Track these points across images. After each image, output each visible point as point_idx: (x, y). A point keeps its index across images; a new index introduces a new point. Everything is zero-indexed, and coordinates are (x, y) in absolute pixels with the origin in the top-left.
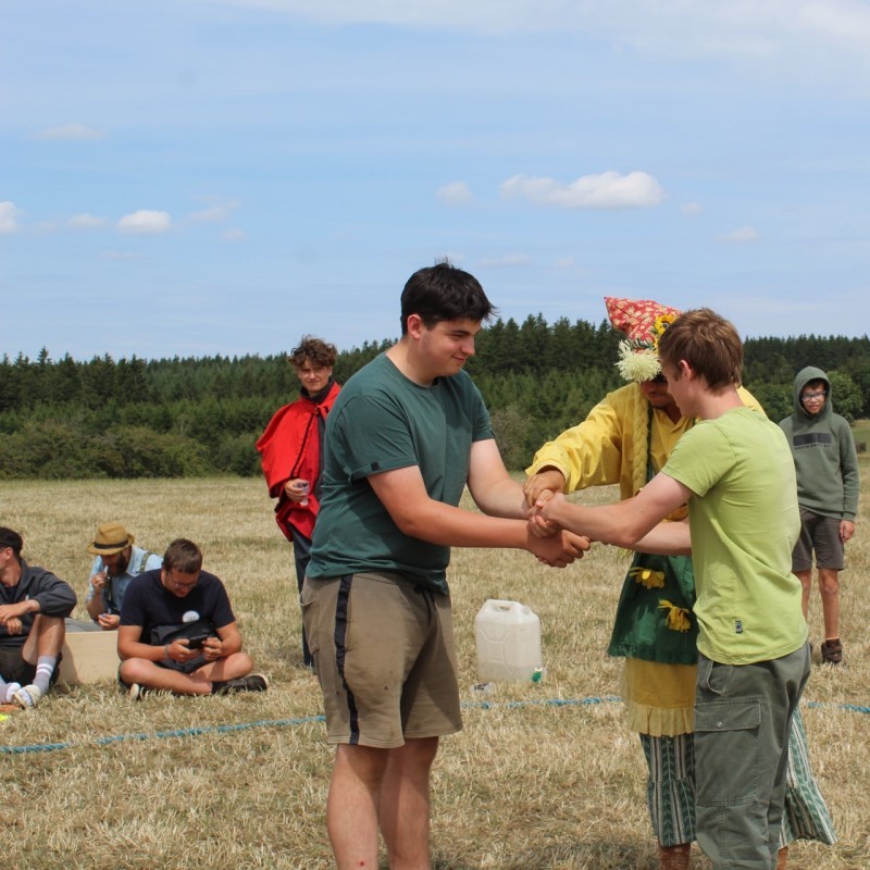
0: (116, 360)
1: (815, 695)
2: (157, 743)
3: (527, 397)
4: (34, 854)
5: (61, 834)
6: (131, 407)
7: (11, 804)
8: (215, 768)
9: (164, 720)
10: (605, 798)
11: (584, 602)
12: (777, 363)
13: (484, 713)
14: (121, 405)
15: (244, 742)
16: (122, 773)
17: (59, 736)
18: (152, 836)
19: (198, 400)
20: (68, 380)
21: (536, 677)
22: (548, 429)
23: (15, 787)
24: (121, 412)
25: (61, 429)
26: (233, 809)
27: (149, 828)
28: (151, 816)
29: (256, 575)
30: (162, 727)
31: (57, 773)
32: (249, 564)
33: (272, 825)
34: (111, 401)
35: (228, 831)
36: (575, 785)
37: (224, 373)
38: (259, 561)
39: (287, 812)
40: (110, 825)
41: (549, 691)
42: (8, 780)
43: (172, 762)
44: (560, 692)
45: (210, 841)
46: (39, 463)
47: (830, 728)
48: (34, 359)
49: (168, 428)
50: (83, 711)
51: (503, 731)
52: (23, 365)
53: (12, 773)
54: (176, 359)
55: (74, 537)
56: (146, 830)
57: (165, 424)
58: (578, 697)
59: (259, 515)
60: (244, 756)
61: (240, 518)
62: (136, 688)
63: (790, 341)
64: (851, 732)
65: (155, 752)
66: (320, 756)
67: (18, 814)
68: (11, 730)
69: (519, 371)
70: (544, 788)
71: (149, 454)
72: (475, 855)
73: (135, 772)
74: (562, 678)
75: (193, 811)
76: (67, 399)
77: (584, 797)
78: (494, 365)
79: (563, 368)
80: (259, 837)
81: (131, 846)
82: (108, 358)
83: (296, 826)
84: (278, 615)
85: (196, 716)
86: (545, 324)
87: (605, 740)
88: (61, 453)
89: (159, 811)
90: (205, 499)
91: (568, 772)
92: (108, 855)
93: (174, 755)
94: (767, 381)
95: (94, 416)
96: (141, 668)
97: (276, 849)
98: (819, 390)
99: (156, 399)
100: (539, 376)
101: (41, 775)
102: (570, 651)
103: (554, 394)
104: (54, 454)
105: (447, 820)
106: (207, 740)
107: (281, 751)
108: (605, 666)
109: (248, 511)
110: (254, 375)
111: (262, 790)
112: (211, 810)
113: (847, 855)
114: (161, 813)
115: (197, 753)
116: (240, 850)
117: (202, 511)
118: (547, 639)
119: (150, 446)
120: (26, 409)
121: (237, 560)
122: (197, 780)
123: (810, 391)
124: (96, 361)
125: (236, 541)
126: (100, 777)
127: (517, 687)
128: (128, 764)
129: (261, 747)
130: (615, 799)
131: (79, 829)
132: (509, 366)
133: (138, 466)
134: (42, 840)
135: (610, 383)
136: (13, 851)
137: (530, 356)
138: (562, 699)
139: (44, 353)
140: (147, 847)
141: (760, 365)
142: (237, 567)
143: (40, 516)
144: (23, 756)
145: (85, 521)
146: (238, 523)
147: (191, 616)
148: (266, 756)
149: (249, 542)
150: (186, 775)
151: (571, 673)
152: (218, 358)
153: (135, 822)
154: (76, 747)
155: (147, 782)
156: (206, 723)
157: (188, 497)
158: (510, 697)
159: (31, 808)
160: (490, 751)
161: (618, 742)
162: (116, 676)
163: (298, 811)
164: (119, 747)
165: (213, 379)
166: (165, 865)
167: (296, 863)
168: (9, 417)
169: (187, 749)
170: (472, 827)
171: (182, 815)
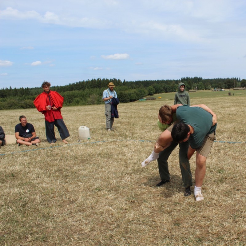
1: (135, 139)
2: (21, 153)
3: (97, 92)
6: (27, 96)
8: (31, 156)
10: (97, 157)
12: (140, 85)
13: (79, 145)
14: (26, 96)
15: (37, 152)
16: (14, 158)
17: (4, 153)
20: (16, 92)
21: (89, 138)
24: (26, 97)
25: (14, 101)
26: (33, 163)
28: (18, 165)
30: (23, 150)
31: (3, 159)
33: (39, 165)
34: (24, 95)
35: (31, 166)
36: (92, 156)
39: (42, 163)
40: (11, 167)
41: (91, 141)
45: (28, 168)
46: (10, 107)
50: (9, 148)
51: (82, 148)
52: (7, 89)
54: (35, 88)
56: (17, 167)
60: (36, 154)
62: (18, 144)
64: (140, 145)
69: (96, 88)
70: (87, 156)
71: (30, 104)
72: (73, 168)
73: (16, 158)
76: (15, 95)
78: (92, 87)
79: (104, 87)
80: (37, 167)
81: (14, 170)
82: (23, 88)
83: (43, 165)
85: (29, 148)
86: (101, 79)
87: (98, 148)
88: (14, 105)
91: (91, 154)
93: (24, 155)
94: (139, 88)
95: (21, 98)
96: (20, 141)
99: (32, 95)
102: (96, 134)
106: (30, 152)
107: (43, 153)
108: (101, 136)
111: (39, 159)
112: (29, 163)
114: (20, 164)
115: (28, 154)
116: (33, 169)
119: (30, 103)
120: (8, 97)
121: (41, 122)
123: (182, 87)
126: (10, 159)
127: (86, 140)
128: (16, 157)
131: (5, 168)
133: (28, 106)
137: (98, 85)
139: (11, 87)
140: (17, 170)
141: (138, 85)
142: (41, 123)
148: (40, 154)
150: (26, 158)
151: (95, 137)
153: (15, 166)
154: (6, 155)
155: (18, 159)
156: (31, 149)
160: (79, 151)
161: (101, 148)
163: (44, 162)
164: (14, 154)
166: (18, 173)
167: (42, 171)
168: (5, 99)
169: (26, 154)
170: (73, 163)
171: (24, 164)
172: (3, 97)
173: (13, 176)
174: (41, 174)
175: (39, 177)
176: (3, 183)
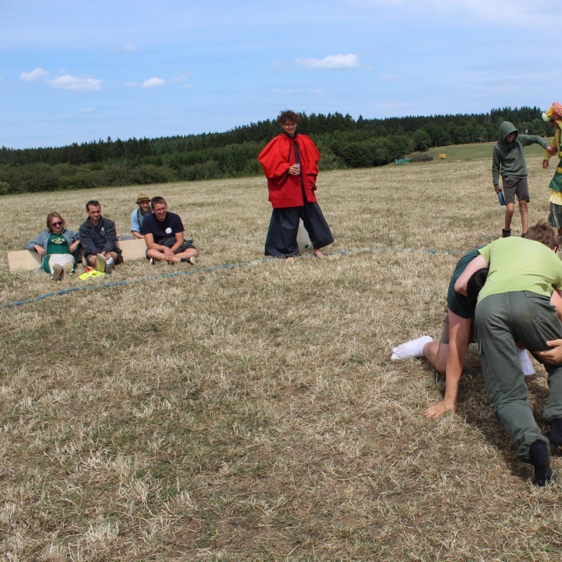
0: (138, 139)
1: (413, 247)
2: (162, 279)
4: (118, 321)
5: (127, 313)
6: (146, 158)
7: (108, 304)
8: (184, 287)
9: (164, 271)
10: (334, 289)
12: (397, 127)
14: (141, 157)
15: (195, 277)
16: (149, 291)
17: (124, 279)
18: (161, 312)
19: (171, 153)
20: (120, 148)
21: (307, 247)
23: (109, 298)
24: (142, 160)
25: (118, 168)
26: (192, 301)
27: (161, 310)
28: (161, 305)
29: (197, 216)
30: (163, 274)
31: (124, 292)
32: (194, 212)
33: (207, 306)
34: (138, 156)
35: (191, 309)
36: (323, 284)
37: (181, 142)
38: (198, 211)
39: (213, 301)
40: (146, 309)
42: (106, 296)
43: (168, 286)
45: (184, 312)
46: (111, 181)
47: (419, 258)
48: (105, 141)
49: (161, 165)
50: (133, 269)
51: (295, 267)
52: (101, 143)
53: (107, 293)
54: (162, 138)
55: (125, 207)
56: (159, 310)
57: (159, 163)
59: (197, 194)
60: (195, 282)
61: (190, 196)
62: (151, 260)
63: (403, 119)
64: (428, 260)
65: (161, 283)
66: (225, 280)
67: (111, 307)
68: (106, 278)
70: (311, 286)
71: (153, 175)
72: (285, 312)
73: (154, 290)
75: (177, 302)
76: (120, 156)
77: (326, 288)
79: (314, 133)
80: (203, 310)
81: (154, 317)
82: (134, 138)
83: (216, 305)
86: (306, 116)
87: (333, 267)
88: (119, 177)
89: (164, 303)
90: (176, 190)
91: (320, 280)
92: (145, 320)
93: (169, 283)
94: (394, 134)
95: (131, 162)
96: (155, 253)
97: (209, 314)
99: (155, 154)
101: (118, 293)
104: (116, 178)
106: (181, 277)
107: (209, 279)
110: (193, 142)
111: (203, 293)
112: (184, 302)
113: (426, 303)
114: (165, 304)
115: (177, 282)
116: (196, 315)
117: (175, 194)
119: (154, 172)
120: (104, 161)
121: (189, 211)
122: (178, 291)
124: (130, 140)
125: (189, 205)
126: (141, 292)
128: (151, 287)
129: (202, 278)
130: (338, 289)
131: (134, 312)
133: (149, 180)
134: (120, 316)
136: (110, 321)
139: (109, 138)
140: (160, 317)
141: (391, 128)
142: (190, 214)
143: (112, 200)
144: (111, 287)
145: (130, 201)
146: (189, 197)
147: (169, 230)
148: (204, 281)
149: (194, 204)
150: (174, 290)
152: (178, 136)
153: (155, 307)
154: (131, 283)
155: (159, 293)
157: (169, 189)
159: (115, 305)
160: (289, 274)
161: (339, 268)
162: (145, 256)
163: (217, 300)
164: (147, 282)
165: (177, 144)
166: (168, 322)
167: (217, 319)
168: (98, 164)
169: (173, 281)
170: (284, 302)
171: (173, 304)
172: (94, 161)
173: (155, 331)
174: (217, 326)
175: (214, 331)
176: (136, 345)
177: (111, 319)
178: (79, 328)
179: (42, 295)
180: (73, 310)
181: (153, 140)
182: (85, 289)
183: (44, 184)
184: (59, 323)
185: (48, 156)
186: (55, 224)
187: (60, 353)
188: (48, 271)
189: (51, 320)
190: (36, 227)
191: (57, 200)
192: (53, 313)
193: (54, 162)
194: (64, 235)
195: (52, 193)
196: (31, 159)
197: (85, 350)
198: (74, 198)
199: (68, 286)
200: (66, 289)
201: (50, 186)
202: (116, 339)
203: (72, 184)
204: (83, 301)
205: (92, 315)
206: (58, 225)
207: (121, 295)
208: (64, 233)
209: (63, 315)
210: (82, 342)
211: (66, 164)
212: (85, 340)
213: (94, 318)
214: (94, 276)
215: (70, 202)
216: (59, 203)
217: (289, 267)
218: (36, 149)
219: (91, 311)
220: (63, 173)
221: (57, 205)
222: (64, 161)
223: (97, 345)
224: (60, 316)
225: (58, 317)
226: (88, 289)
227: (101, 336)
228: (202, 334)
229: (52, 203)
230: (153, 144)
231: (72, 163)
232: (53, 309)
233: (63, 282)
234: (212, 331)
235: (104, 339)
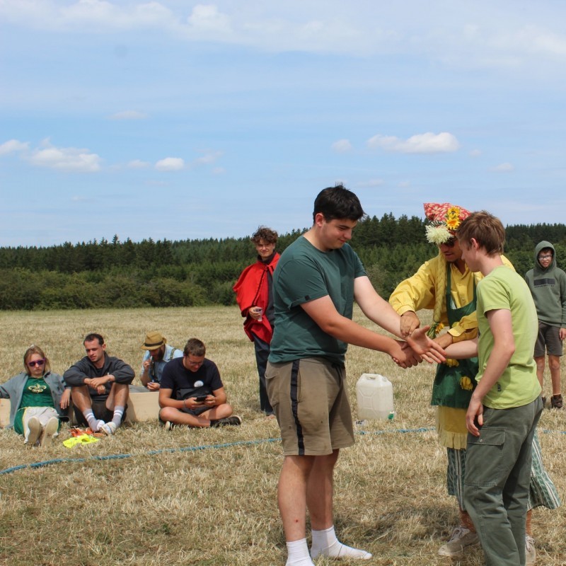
0: (155, 241)
1: (548, 426)
2: (181, 454)
3: (384, 260)
4: (114, 515)
5: (128, 504)
6: (164, 267)
7: (101, 487)
8: (213, 468)
9: (184, 441)
10: (430, 484)
11: (417, 375)
12: (524, 240)
13: (362, 437)
14: (158, 266)
15: (229, 453)
16: (161, 471)
17: (127, 450)
18: (178, 506)
19: (201, 263)
20: (129, 253)
21: (391, 417)
22: (396, 278)
23: (103, 478)
24: (158, 270)
25: (125, 280)
26: (223, 490)
27: (177, 501)
28: (178, 494)
29: (234, 361)
30: (183, 445)
31: (126, 470)
32: (230, 354)
33: (244, 500)
34: (152, 264)
35: (221, 503)
36: (413, 477)
37: (215, 248)
38: (236, 353)
39: (253, 493)
40: (156, 499)
41: (398, 425)
42: (99, 475)
43: (189, 465)
44: (404, 425)
45: (210, 509)
46: (114, 299)
47: (556, 444)
48: (110, 241)
49: (184, 279)
50: (139, 436)
51: (373, 447)
52: (104, 244)
53: (102, 470)
54: (188, 240)
55: (133, 340)
56: (175, 502)
57: (183, 277)
58: (414, 428)
59: (235, 327)
60: (228, 461)
61: (225, 329)
62: (168, 424)
63: (532, 227)
65: (179, 459)
66: (271, 461)
67: (105, 493)
68: (101, 447)
69: (379, 245)
70: (396, 479)
71: (174, 294)
72: (358, 516)
73: (169, 470)
74: (405, 417)
75: (201, 492)
76: (128, 264)
77: (418, 484)
78: (365, 242)
79: (404, 243)
80: (237, 506)
81: (167, 511)
82: (151, 240)
83: (258, 500)
84: (246, 383)
85: (202, 439)
86: (394, 219)
87: (430, 452)
88: (125, 294)
89: (182, 492)
90: (205, 318)
91: (409, 470)
92: (154, 516)
93: (190, 461)
94: (519, 250)
95: (143, 272)
96: (171, 412)
97: (247, 513)
98: (548, 254)
99: (177, 263)
100: (391, 247)
101: (117, 472)
102: (409, 402)
103: (399, 258)
104: (122, 294)
105: (342, 496)
106: (208, 452)
107: (249, 458)
108: (429, 410)
109: (229, 325)
110: (232, 249)
111: (239, 479)
112: (211, 491)
114: (183, 493)
115: (203, 459)
116: (227, 513)
117: (203, 325)
118: (396, 395)
119: (174, 289)
120: (106, 269)
121: (223, 352)
122: (203, 475)
123: (543, 254)
124: (145, 242)
125: (223, 342)
126: (150, 473)
127: (380, 422)
128: (165, 466)
129: (238, 456)
130: (436, 485)
131: (138, 501)
132: (374, 242)
133: (167, 300)
134: (119, 507)
135: (430, 251)
136: (103, 514)
137: (386, 237)
138: (405, 429)
139: (116, 238)
140: (176, 512)
141: (515, 240)
142: (224, 356)
143: (114, 328)
144: (107, 461)
145: (139, 332)
146: (223, 332)
147: (199, 384)
148: (241, 461)
149: (229, 342)
150: (197, 472)
151: (410, 414)
152: (211, 239)
153: (169, 498)
154: (136, 457)
155: (175, 476)
156: (207, 443)
157: (196, 318)
158: (376, 428)
159: (112, 490)
160: (365, 458)
161: (437, 453)
162: (157, 417)
163: (259, 492)
164: (160, 457)
165: (209, 251)
166: (186, 521)
167: (258, 521)
168: (97, 273)
169: (197, 457)
170: (356, 501)
171: (195, 494)
172: (92, 269)
173: (168, 534)
174: (257, 532)
175: (253, 541)
176: (139, 554)
177: (105, 510)
178: (59, 521)
179: (10, 467)
180: (52, 494)
181: (176, 243)
182: (70, 462)
183: (21, 298)
184: (31, 512)
185: (29, 259)
186: (33, 364)
187: (28, 559)
188: (19, 430)
189: (20, 507)
190: (7, 364)
191: (38, 324)
192: (22, 496)
193: (36, 267)
194: (46, 380)
195: (32, 313)
196: (6, 263)
197: (65, 556)
198: (61, 323)
199: (47, 456)
200: (43, 461)
201: (28, 302)
202: (109, 543)
203: (59, 299)
204: (67, 481)
205: (78, 503)
206: (37, 365)
207: (121, 474)
208: (46, 376)
209: (37, 499)
210: (63, 544)
211: (54, 272)
212: (66, 541)
213: (82, 507)
214: (84, 443)
215: (56, 328)
216: (40, 328)
217: (365, 448)
218: (14, 249)
219: (77, 497)
220: (49, 283)
221: (38, 331)
222: (51, 268)
223: (81, 549)
224: (33, 501)
225: (30, 504)
226: (74, 464)
227: (89, 535)
228: (235, 542)
229: (31, 328)
230: (177, 249)
231: (62, 270)
232: (24, 490)
233: (40, 449)
234: (249, 539)
235: (93, 542)
